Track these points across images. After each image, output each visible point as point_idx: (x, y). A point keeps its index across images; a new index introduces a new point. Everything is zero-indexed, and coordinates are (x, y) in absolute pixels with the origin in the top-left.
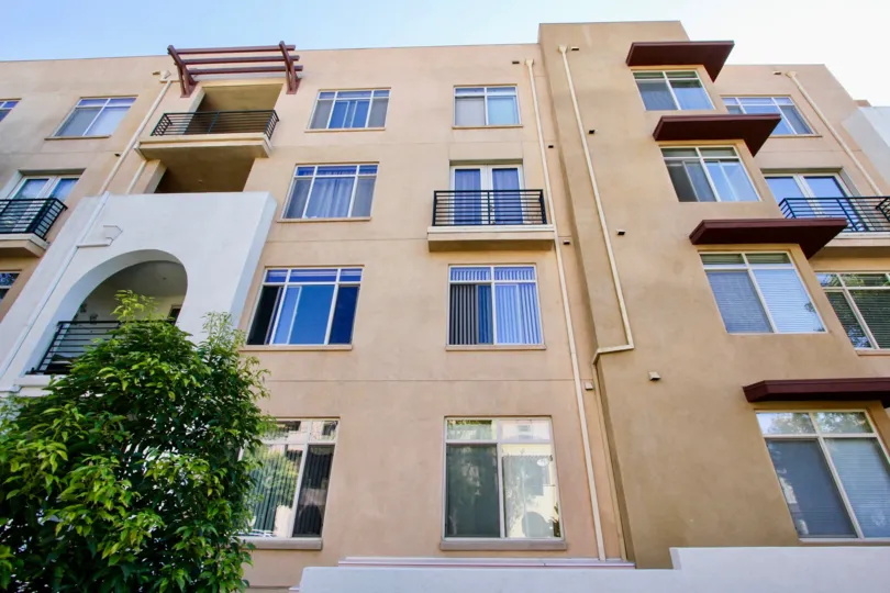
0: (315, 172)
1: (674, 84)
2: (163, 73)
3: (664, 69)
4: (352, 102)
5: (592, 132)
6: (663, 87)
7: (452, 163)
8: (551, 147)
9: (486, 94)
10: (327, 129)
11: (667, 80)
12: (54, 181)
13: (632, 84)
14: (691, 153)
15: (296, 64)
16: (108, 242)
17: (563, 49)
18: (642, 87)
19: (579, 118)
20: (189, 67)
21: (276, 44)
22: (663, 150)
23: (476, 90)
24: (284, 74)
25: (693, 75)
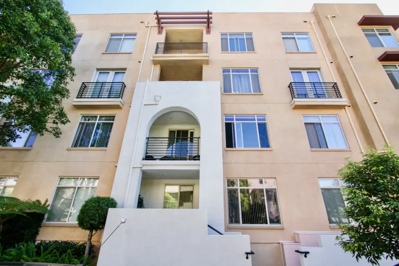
0: (231, 72)
1: (380, 34)
2: (146, 23)
3: (375, 27)
4: (237, 39)
5: (352, 57)
6: (375, 35)
7: (291, 69)
8: (332, 63)
9: (296, 36)
10: (229, 51)
11: (377, 33)
12: (112, 73)
13: (362, 34)
14: (394, 67)
15: (211, 20)
16: (157, 103)
17: (329, 17)
18: (367, 35)
19: (344, 50)
20: (162, 20)
21: (206, 11)
22: (383, 66)
23: (290, 34)
24: (206, 25)
25: (387, 30)
